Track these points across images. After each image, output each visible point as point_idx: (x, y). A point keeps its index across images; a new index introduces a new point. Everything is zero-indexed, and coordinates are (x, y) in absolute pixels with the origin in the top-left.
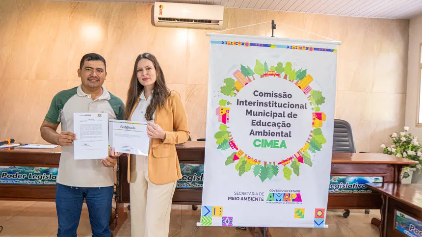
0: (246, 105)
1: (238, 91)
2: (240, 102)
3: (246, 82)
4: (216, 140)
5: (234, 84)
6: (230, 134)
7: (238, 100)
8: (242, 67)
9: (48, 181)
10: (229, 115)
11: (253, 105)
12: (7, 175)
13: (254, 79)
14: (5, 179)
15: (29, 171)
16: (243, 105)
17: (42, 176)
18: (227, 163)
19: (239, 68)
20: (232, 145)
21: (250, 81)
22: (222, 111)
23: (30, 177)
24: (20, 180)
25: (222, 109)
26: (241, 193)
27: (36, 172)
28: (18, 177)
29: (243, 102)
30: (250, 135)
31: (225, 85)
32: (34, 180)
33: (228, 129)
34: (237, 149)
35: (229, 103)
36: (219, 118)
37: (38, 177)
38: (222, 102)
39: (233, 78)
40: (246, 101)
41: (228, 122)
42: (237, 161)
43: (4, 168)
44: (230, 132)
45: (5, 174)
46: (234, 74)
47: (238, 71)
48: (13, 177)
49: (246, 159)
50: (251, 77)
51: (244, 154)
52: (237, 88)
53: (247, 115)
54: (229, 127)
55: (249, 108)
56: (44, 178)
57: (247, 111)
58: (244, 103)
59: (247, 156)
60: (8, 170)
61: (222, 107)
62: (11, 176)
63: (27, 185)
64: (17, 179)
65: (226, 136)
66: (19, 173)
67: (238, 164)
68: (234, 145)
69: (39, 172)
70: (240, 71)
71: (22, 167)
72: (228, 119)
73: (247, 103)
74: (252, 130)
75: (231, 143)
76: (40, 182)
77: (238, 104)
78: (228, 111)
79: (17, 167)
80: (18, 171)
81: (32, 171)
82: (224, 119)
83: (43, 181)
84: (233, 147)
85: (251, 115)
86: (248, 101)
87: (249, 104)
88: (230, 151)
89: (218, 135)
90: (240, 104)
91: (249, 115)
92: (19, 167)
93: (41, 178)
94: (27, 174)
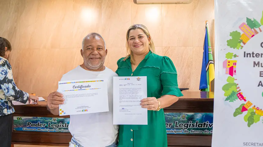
0: (253, 57)
1: (244, 44)
2: (247, 54)
3: (253, 34)
4: (224, 92)
5: (241, 36)
6: (238, 86)
7: (245, 52)
8: (248, 20)
9: (64, 129)
10: (236, 68)
11: (260, 56)
12: (31, 124)
13: (261, 31)
14: (30, 127)
15: (48, 121)
16: (250, 57)
17: (58, 125)
18: (235, 115)
19: (245, 21)
20: (240, 97)
21: (257, 33)
22: (229, 64)
23: (49, 126)
24: (41, 128)
25: (229, 62)
26: (250, 144)
27: (54, 122)
28: (40, 126)
29: (250, 54)
30: (258, 86)
31: (231, 38)
32: (53, 128)
33: (235, 82)
34: (245, 100)
35: (235, 56)
36: (226, 71)
37: (56, 126)
38: (229, 55)
39: (239, 31)
40: (253, 53)
41: (235, 75)
42: (245, 113)
43: (29, 119)
44: (238, 84)
45: (29, 124)
46: (240, 27)
47: (244, 24)
48: (36, 125)
49: (254, 111)
50: (257, 29)
51: (253, 106)
52: (244, 41)
53: (254, 66)
54: (236, 79)
55: (257, 60)
56: (60, 127)
57: (255, 63)
58: (252, 55)
59: (256, 107)
60: (32, 120)
61: (229, 60)
62: (34, 125)
63: (47, 132)
64: (39, 128)
65: (233, 89)
66: (41, 123)
67: (246, 116)
68: (242, 97)
69: (56, 122)
70: (246, 23)
71: (43, 118)
72: (235, 71)
73: (254, 55)
74: (260, 82)
75: (239, 95)
76: (57, 130)
77: (245, 57)
78: (235, 64)
79: (39, 117)
80: (39, 121)
81: (51, 121)
82: (231, 71)
83: (60, 129)
84: (241, 99)
85: (259, 66)
86: (255, 53)
87: (256, 55)
88: (238, 103)
89: (225, 88)
90: (247, 57)
91: (256, 67)
92: (40, 117)
93: (58, 127)
94: (47, 123)
